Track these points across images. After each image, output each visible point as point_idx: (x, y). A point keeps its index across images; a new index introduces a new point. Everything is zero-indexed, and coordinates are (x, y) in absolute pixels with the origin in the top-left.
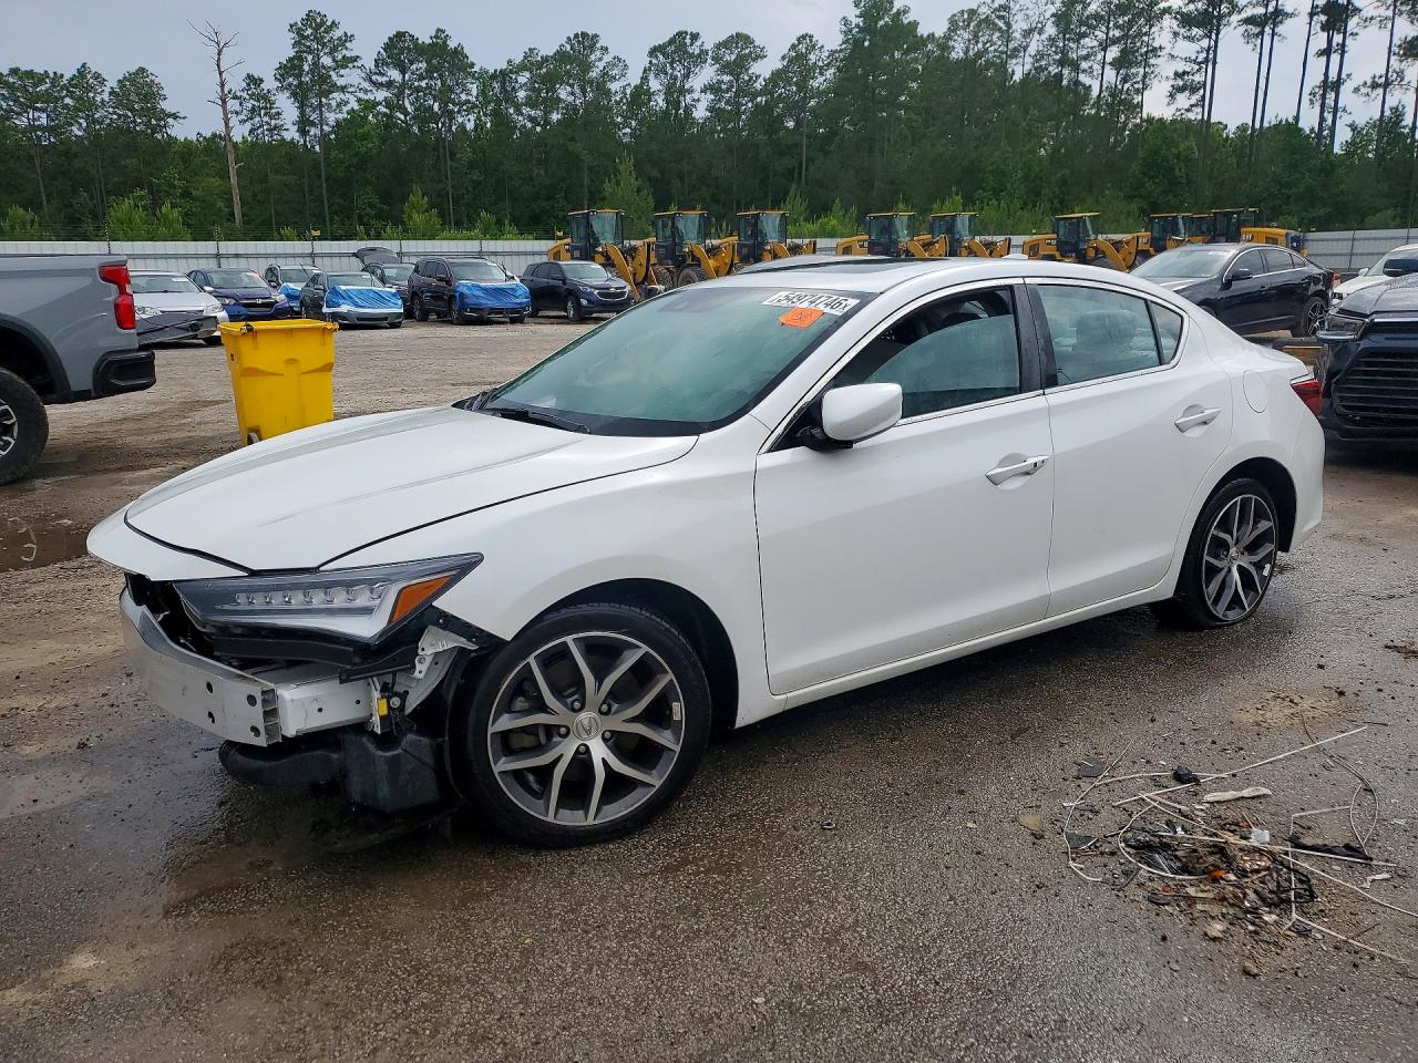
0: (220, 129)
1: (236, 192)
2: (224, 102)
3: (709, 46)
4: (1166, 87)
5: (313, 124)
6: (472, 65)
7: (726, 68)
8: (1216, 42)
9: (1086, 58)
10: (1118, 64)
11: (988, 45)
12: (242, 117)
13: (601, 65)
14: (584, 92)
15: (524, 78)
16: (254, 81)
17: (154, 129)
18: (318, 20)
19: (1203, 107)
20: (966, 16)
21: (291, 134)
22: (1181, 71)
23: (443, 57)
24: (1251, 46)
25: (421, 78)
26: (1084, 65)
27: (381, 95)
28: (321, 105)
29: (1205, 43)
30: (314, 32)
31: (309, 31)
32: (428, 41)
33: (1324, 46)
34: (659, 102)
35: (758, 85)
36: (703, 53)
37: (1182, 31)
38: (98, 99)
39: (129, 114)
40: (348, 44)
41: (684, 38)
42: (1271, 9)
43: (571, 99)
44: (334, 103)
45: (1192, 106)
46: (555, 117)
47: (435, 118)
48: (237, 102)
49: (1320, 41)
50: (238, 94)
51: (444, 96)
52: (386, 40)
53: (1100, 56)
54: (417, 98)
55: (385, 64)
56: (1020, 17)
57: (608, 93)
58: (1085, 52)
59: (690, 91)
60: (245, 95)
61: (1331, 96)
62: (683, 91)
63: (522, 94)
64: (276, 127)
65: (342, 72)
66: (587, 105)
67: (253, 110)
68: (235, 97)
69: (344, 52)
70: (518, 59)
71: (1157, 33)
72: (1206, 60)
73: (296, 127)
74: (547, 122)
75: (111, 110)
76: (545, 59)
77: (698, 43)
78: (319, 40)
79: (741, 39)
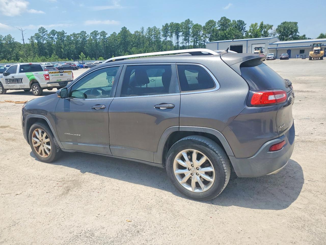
2: (23, 40)
3: (99, 33)
18: (42, 28)
20: (137, 32)
42: (171, 34)
55: (51, 34)
56: (144, 33)
76: (76, 34)
77: (97, 32)
79: (103, 32)
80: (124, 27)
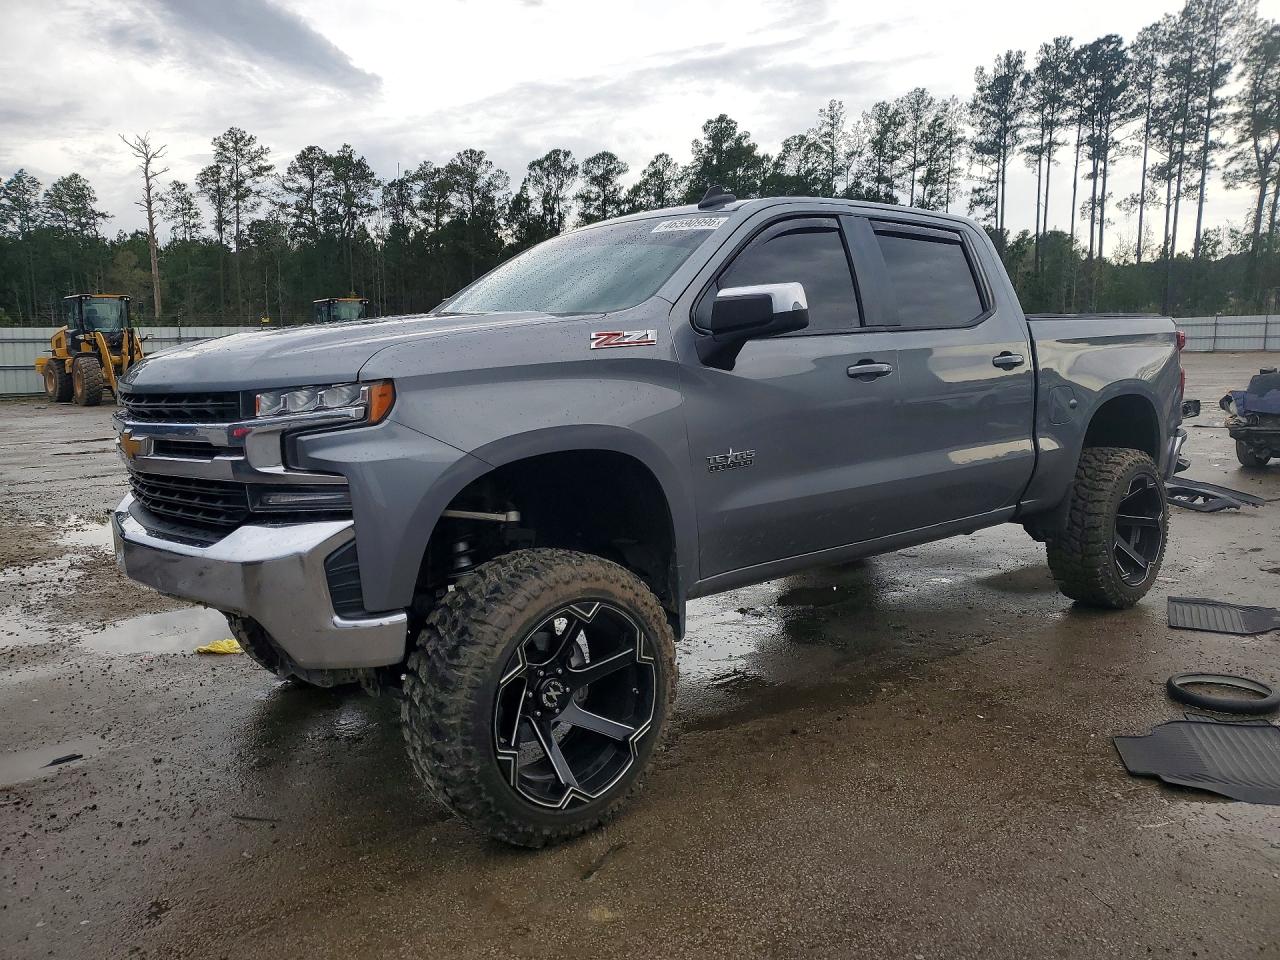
0: (144, 227)
1: (157, 282)
2: (150, 203)
3: (579, 162)
4: (966, 200)
5: (228, 223)
6: (372, 174)
7: (595, 180)
8: (1004, 166)
9: (900, 176)
10: (925, 181)
11: (816, 165)
12: (165, 216)
13: (486, 177)
14: (472, 199)
15: (418, 186)
16: (179, 186)
17: (83, 226)
18: (238, 136)
19: (996, 217)
20: (797, 141)
21: (209, 232)
22: (977, 188)
23: (348, 168)
24: (1031, 169)
25: (329, 185)
26: (897, 182)
27: (292, 199)
28: (237, 207)
29: (995, 166)
30: (234, 144)
31: (231, 145)
32: (335, 155)
33: (1091, 170)
34: (537, 208)
35: (623, 195)
36: (574, 168)
37: (978, 157)
38: (33, 200)
39: (62, 213)
40: (264, 156)
41: (558, 155)
42: (1046, 140)
43: (460, 204)
44: (249, 205)
45: (988, 216)
46: (446, 219)
47: (339, 219)
48: (162, 203)
49: (1087, 166)
50: (164, 197)
51: (349, 199)
52: (299, 153)
53: (910, 175)
54: (325, 202)
55: (296, 171)
56: (842, 142)
57: (491, 200)
58: (897, 172)
59: (563, 200)
60: (170, 197)
61: (1098, 210)
62: (557, 199)
63: (417, 200)
64: (194, 226)
65: (258, 179)
66: (474, 210)
67: (177, 210)
68: (161, 199)
69: (260, 162)
70: (414, 169)
71: (956, 159)
72: (997, 181)
73: (213, 226)
74: (438, 224)
75: (45, 210)
76: (438, 171)
77: (569, 160)
78: (238, 151)
79: (608, 157)
80: (722, 118)
